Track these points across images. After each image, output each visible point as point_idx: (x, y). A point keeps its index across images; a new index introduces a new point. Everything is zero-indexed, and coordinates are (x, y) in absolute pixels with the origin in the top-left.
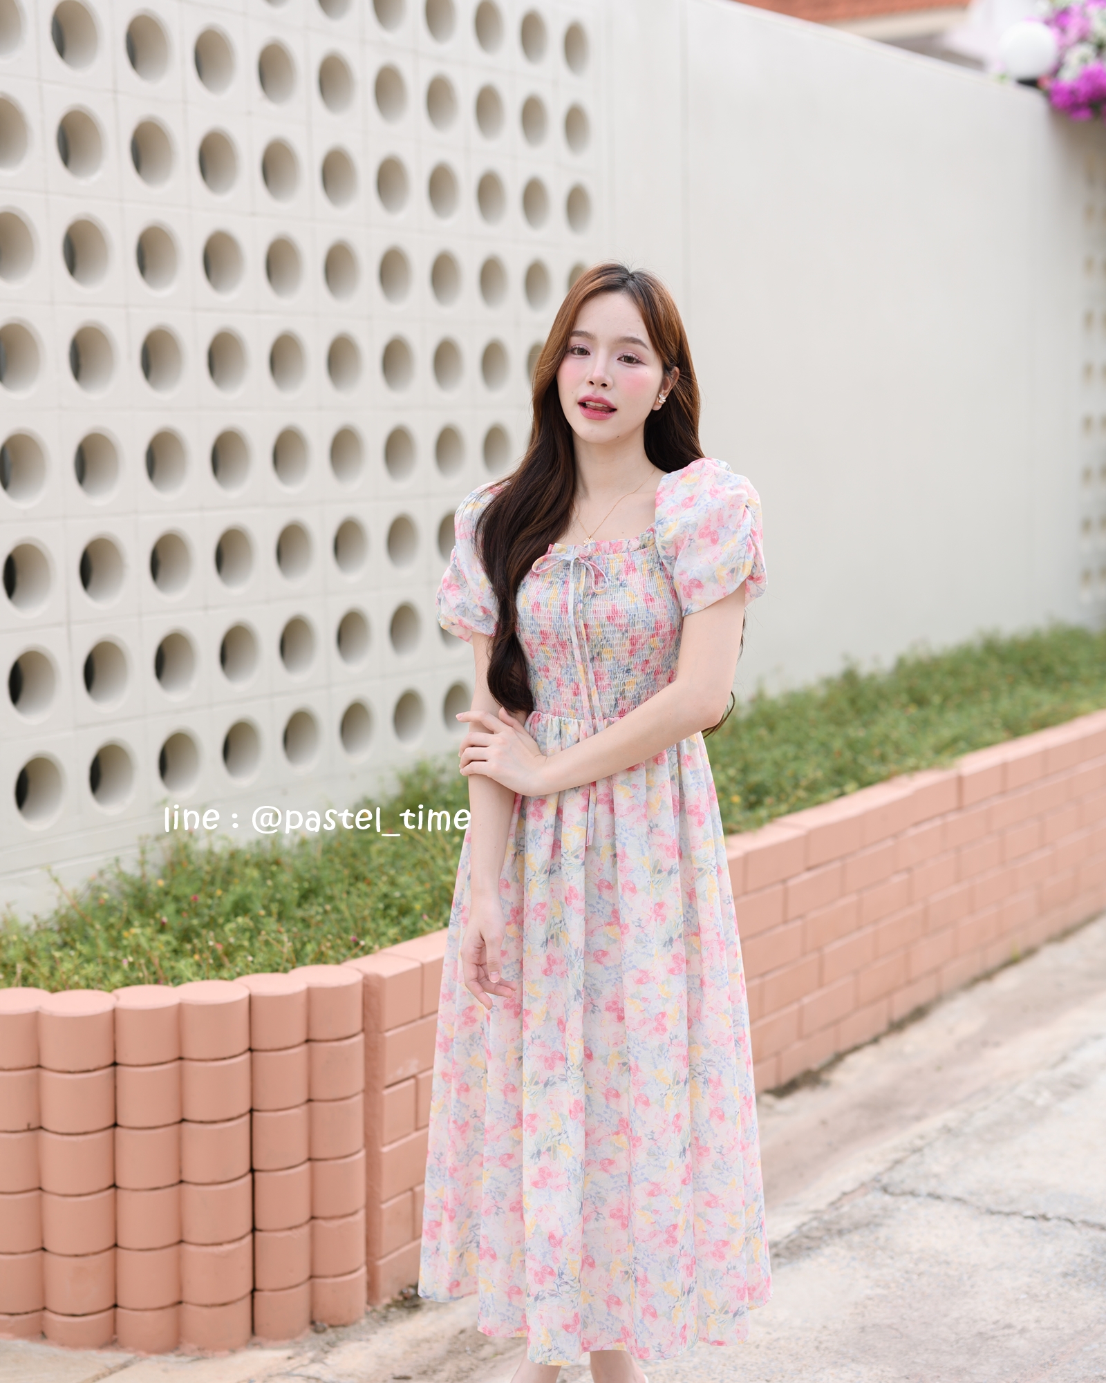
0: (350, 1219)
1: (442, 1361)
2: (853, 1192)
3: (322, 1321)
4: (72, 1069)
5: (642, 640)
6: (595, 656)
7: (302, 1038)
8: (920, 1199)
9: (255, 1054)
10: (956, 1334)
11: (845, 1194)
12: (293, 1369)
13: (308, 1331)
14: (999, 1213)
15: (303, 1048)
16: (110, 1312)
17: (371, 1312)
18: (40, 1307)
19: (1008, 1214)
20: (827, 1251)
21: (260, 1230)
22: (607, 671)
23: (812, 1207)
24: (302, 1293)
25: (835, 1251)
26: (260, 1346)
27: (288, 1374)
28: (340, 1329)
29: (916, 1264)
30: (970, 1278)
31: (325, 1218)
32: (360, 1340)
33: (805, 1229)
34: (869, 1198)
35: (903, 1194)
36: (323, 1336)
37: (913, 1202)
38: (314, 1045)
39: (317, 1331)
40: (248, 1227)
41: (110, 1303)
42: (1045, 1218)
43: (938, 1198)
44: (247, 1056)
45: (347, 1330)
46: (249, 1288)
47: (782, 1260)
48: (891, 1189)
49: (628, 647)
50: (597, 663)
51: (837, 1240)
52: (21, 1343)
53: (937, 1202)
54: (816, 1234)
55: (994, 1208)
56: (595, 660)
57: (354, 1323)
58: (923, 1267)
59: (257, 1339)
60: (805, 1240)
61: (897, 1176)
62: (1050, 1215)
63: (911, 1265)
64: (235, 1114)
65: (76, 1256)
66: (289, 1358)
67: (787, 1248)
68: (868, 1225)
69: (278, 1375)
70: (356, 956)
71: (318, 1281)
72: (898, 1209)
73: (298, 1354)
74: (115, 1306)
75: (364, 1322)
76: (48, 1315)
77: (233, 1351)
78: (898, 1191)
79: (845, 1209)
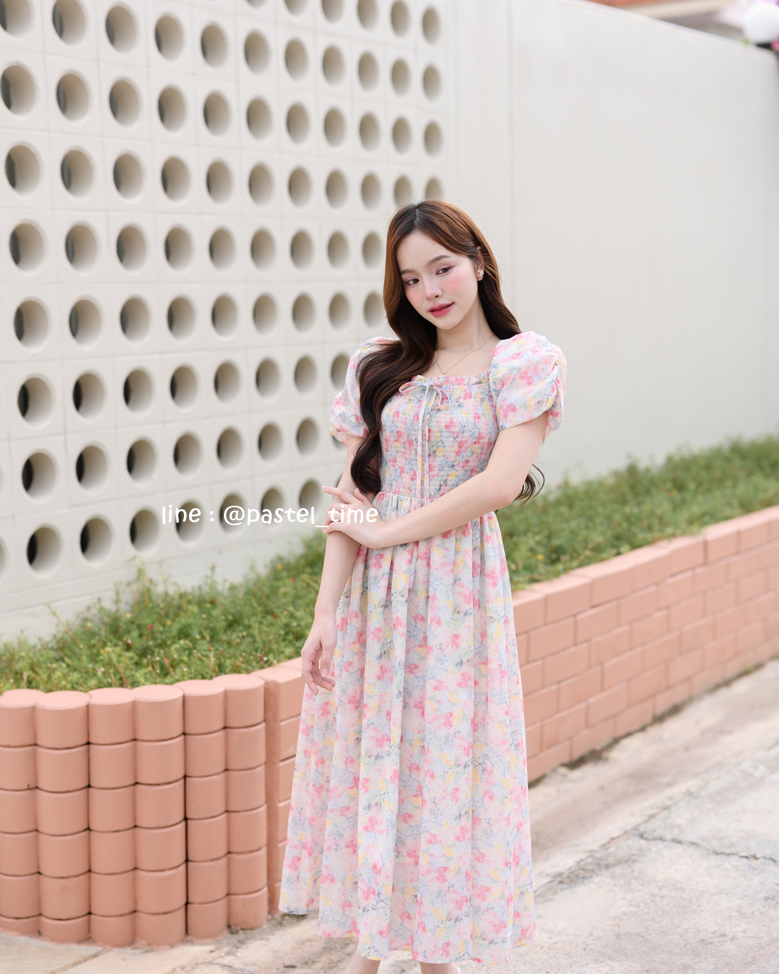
0: (256, 854)
1: (320, 955)
2: (619, 837)
3: (236, 925)
4: (58, 747)
5: (467, 445)
6: (432, 453)
7: (221, 725)
8: (666, 843)
9: (187, 737)
10: (685, 940)
11: (612, 839)
12: (214, 959)
13: (226, 932)
14: (722, 853)
15: (222, 733)
16: (86, 918)
17: (271, 920)
18: (37, 913)
19: (728, 855)
20: (597, 879)
21: (192, 861)
22: (437, 465)
23: (589, 848)
24: (221, 905)
25: (603, 879)
26: (192, 943)
27: (210, 963)
28: (249, 932)
29: (660, 890)
30: (697, 900)
31: (237, 853)
32: (262, 939)
33: (582, 863)
34: (630, 842)
35: (654, 839)
36: (236, 936)
37: (660, 845)
38: (230, 731)
39: (232, 933)
40: (183, 859)
41: (86, 911)
42: (755, 857)
43: (679, 842)
44: (182, 738)
45: (253, 932)
46: (184, 901)
47: (564, 886)
48: (645, 836)
49: (456, 449)
50: (431, 458)
51: (604, 872)
52: (24, 939)
53: (678, 845)
54: (590, 867)
55: (719, 850)
56: (431, 456)
57: (259, 927)
58: (664, 892)
59: (189, 938)
60: (581, 872)
61: (650, 826)
62: (758, 856)
63: (656, 891)
64: (173, 779)
65: (62, 878)
66: (211, 952)
67: (569, 877)
68: (627, 861)
69: (203, 963)
70: (262, 668)
71: (233, 897)
72: (650, 850)
73: (218, 949)
74: (90, 913)
75: (265, 926)
76: (43, 919)
77: (172, 946)
78: (651, 837)
79: (612, 849)
